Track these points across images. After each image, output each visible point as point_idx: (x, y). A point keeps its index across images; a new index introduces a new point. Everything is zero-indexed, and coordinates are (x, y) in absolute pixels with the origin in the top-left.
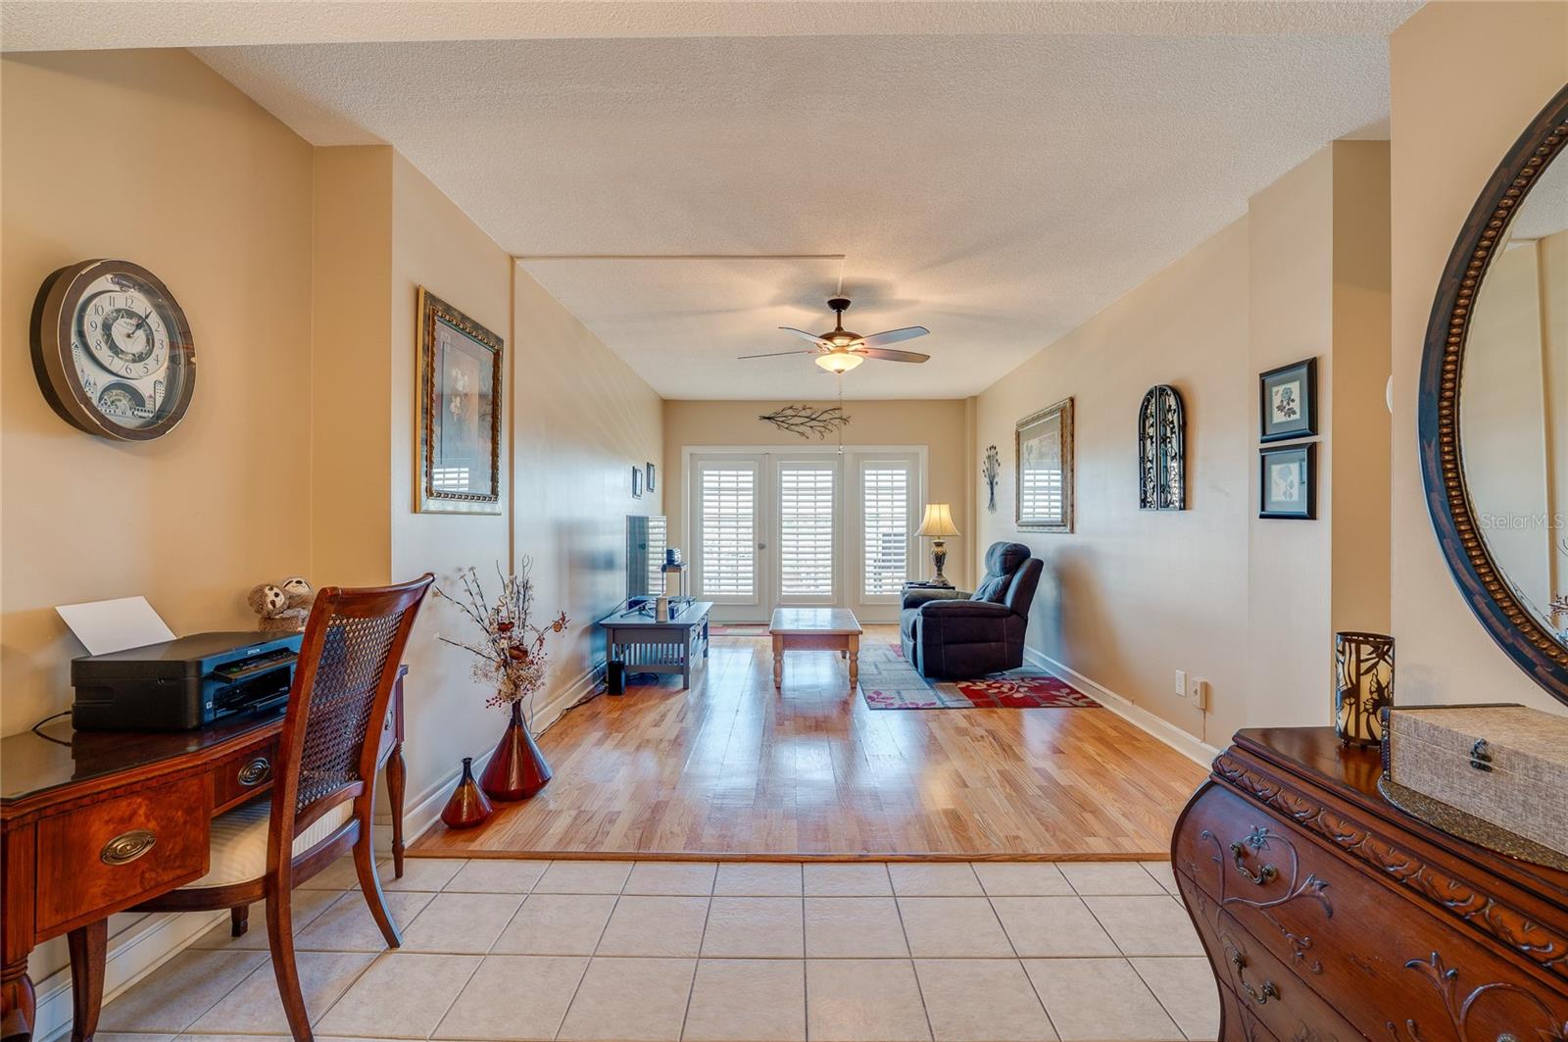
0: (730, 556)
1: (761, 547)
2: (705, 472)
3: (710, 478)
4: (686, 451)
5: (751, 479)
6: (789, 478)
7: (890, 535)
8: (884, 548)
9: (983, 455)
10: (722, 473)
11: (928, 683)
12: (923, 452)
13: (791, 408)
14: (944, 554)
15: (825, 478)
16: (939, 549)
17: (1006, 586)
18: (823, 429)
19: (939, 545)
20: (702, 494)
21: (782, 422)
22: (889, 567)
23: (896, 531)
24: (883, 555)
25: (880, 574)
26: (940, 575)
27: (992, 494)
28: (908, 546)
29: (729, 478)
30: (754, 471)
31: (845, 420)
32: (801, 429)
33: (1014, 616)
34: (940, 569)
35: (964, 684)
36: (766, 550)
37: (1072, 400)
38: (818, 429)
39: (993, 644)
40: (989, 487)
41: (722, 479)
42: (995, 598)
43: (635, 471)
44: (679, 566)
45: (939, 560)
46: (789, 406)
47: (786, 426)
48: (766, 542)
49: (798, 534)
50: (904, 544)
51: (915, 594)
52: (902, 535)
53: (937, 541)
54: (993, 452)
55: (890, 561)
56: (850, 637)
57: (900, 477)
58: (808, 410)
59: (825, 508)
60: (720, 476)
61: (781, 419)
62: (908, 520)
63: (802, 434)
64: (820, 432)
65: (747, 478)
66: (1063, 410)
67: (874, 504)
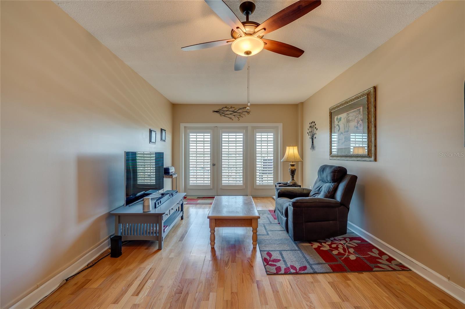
0: (201, 169)
1: (214, 165)
2: (190, 134)
3: (192, 137)
4: (182, 126)
5: (209, 137)
6: (225, 137)
7: (266, 160)
8: (263, 165)
9: (307, 126)
10: (198, 134)
11: (296, 244)
12: (280, 126)
13: (226, 107)
14: (295, 170)
15: (240, 137)
16: (293, 168)
17: (335, 189)
18: (239, 116)
19: (293, 165)
20: (189, 143)
21: (222, 113)
22: (266, 173)
23: (269, 158)
24: (263, 168)
25: (262, 176)
26: (293, 179)
27: (313, 142)
28: (274, 164)
29: (200, 137)
30: (210, 134)
31: (248, 113)
32: (230, 116)
33: (342, 207)
34: (293, 177)
35: (316, 245)
36: (216, 167)
37: (375, 88)
38: (237, 116)
39: (331, 222)
40: (311, 140)
41: (198, 137)
42: (329, 195)
43: (151, 131)
44: (172, 175)
45: (293, 172)
46: (225, 106)
47: (224, 115)
48: (216, 163)
49: (229, 160)
50: (272, 164)
51: (283, 190)
52: (271, 160)
53: (292, 164)
54: (313, 124)
55: (266, 171)
56: (253, 220)
57: (271, 136)
58: (233, 108)
59: (240, 148)
60: (197, 136)
61: (222, 112)
62: (274, 154)
63: (230, 118)
64: (238, 117)
65: (208, 137)
66: (368, 94)
67: (260, 147)
